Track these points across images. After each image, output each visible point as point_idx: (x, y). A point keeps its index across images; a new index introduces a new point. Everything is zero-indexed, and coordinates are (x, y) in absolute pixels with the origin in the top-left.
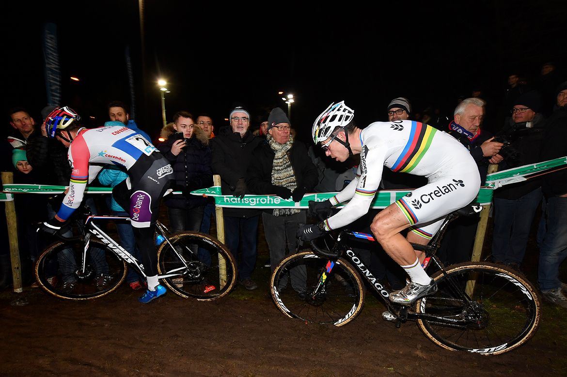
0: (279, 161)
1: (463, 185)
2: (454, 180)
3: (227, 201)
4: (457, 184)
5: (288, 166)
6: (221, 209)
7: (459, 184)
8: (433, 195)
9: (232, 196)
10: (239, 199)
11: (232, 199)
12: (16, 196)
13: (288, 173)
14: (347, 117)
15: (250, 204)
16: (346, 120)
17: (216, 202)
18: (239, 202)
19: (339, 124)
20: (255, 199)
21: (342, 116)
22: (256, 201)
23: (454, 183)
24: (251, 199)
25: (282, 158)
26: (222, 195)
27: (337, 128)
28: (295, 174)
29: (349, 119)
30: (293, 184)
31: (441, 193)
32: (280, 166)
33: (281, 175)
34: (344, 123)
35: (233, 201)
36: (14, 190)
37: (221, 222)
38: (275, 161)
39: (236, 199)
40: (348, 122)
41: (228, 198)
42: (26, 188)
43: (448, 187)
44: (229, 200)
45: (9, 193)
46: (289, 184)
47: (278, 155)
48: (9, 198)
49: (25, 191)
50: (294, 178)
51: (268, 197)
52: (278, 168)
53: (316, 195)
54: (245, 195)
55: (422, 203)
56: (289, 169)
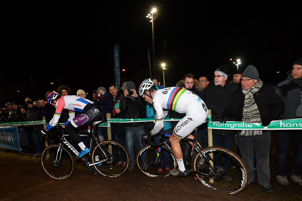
0: (247, 101)
1: (192, 120)
2: (188, 119)
3: (215, 125)
4: (189, 120)
5: (254, 104)
6: (211, 130)
7: (190, 120)
8: (181, 126)
9: (219, 122)
10: (223, 124)
11: (219, 124)
12: (112, 124)
13: (253, 108)
14: (149, 86)
15: (231, 127)
16: (148, 87)
17: (208, 126)
18: (223, 126)
19: (146, 88)
20: (234, 124)
21: (147, 85)
22: (235, 125)
23: (188, 120)
24: (231, 124)
25: (248, 99)
26: (212, 121)
27: (145, 90)
28: (259, 108)
29: (150, 86)
30: (257, 115)
31: (184, 125)
32: (248, 104)
33: (248, 110)
34: (148, 88)
35: (219, 125)
36: (111, 122)
37: (211, 138)
38: (245, 101)
39: (221, 124)
40: (149, 88)
41: (216, 124)
42: (116, 121)
43: (186, 122)
44: (216, 125)
45: (109, 123)
46: (254, 116)
47: (247, 97)
48: (109, 125)
49: (115, 122)
50: (258, 111)
51: (243, 123)
52: (247, 105)
53: (281, 121)
54: (227, 122)
55: (178, 130)
56: (254, 105)
